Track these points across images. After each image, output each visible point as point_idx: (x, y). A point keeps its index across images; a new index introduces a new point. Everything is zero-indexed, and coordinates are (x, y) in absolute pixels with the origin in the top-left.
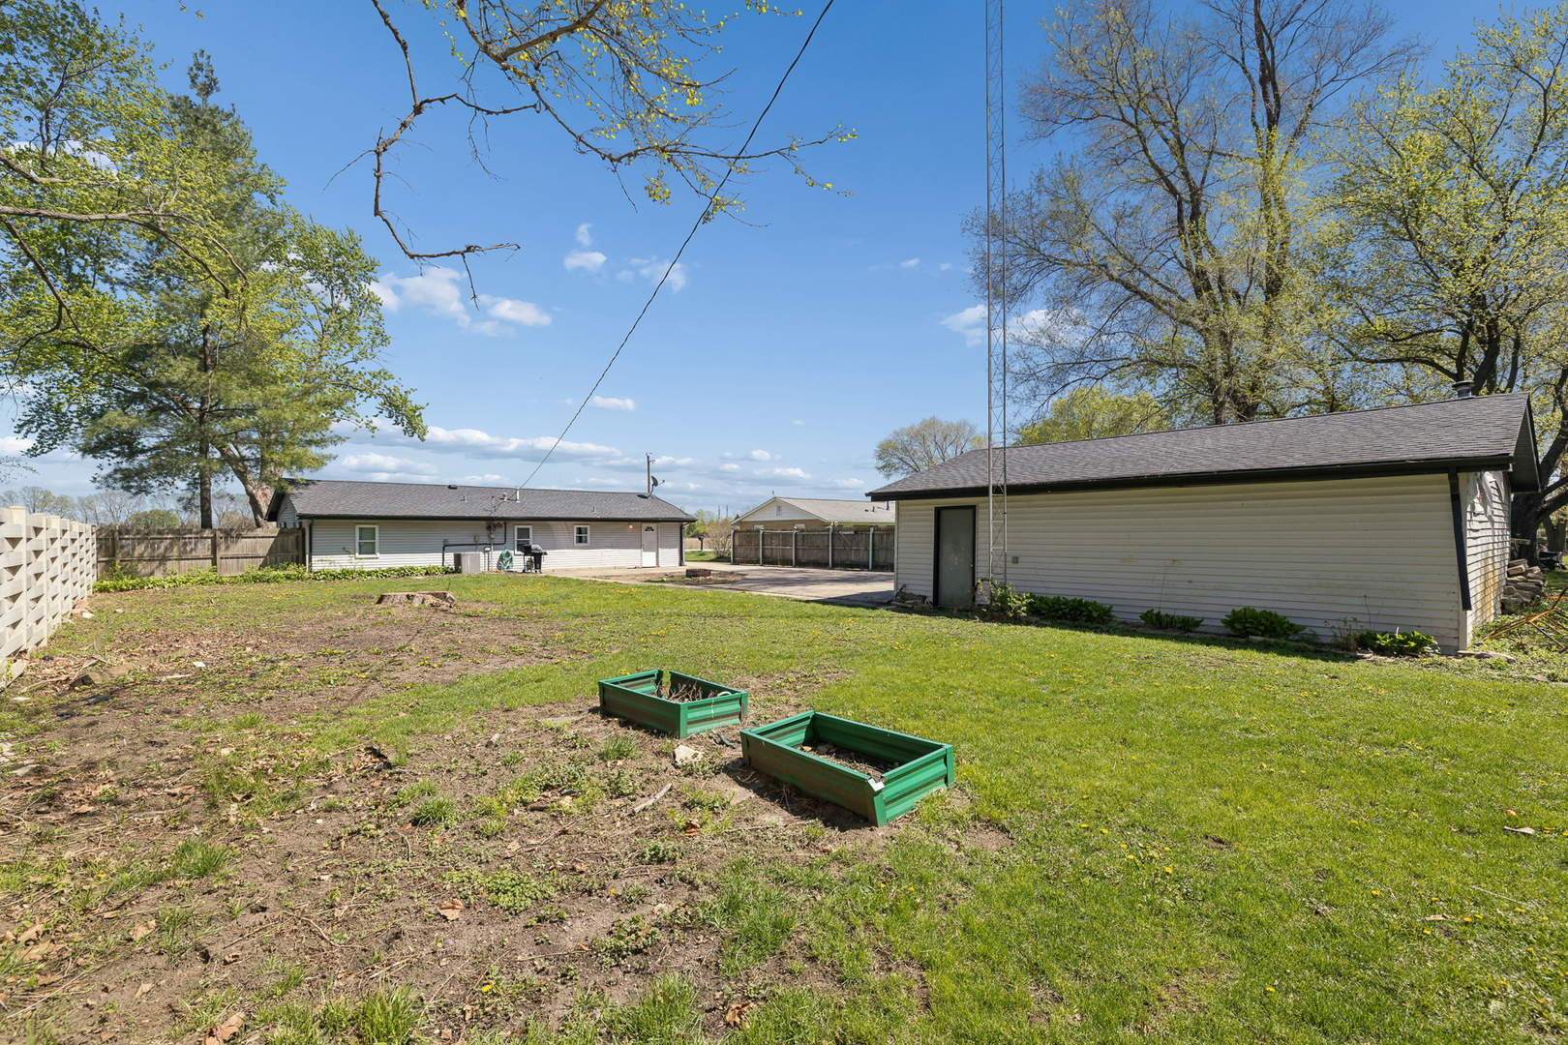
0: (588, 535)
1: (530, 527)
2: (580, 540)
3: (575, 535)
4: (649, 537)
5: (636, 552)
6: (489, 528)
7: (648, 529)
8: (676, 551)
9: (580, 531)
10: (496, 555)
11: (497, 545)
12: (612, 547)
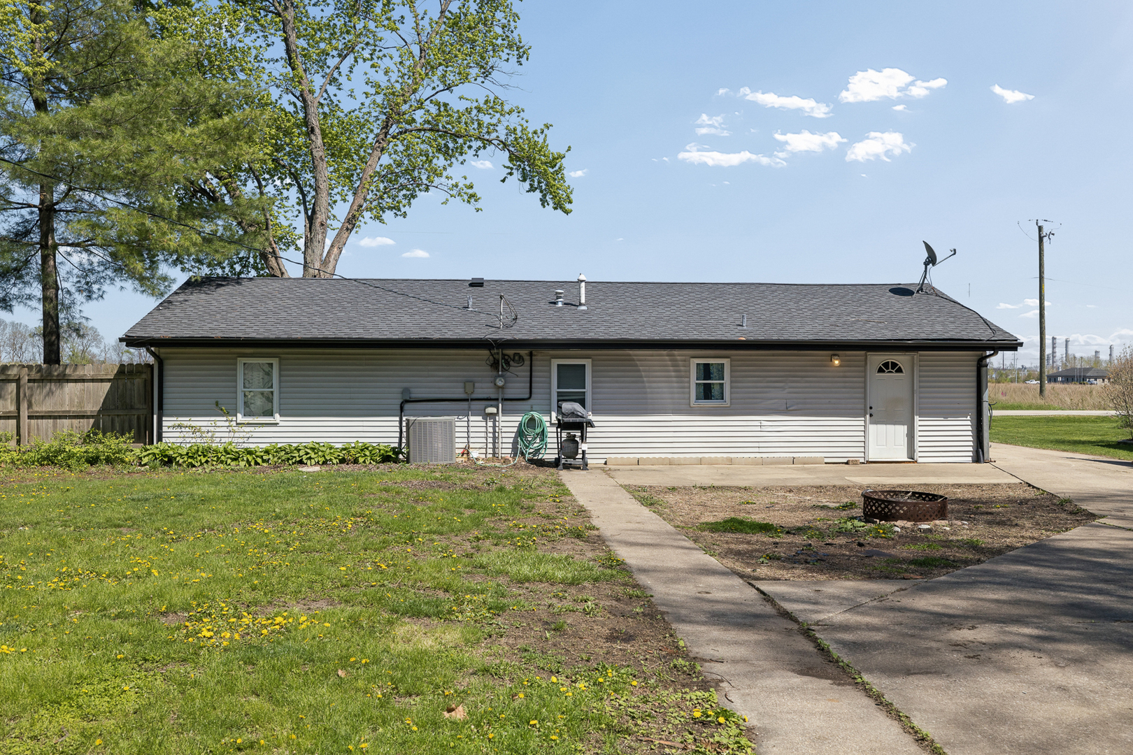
0: (727, 381)
1: (587, 363)
2: (707, 393)
3: (694, 380)
4: (885, 387)
5: (849, 426)
6: (495, 365)
7: (886, 367)
8: (964, 426)
9: (706, 371)
10: (509, 424)
11: (510, 402)
12: (787, 411)
